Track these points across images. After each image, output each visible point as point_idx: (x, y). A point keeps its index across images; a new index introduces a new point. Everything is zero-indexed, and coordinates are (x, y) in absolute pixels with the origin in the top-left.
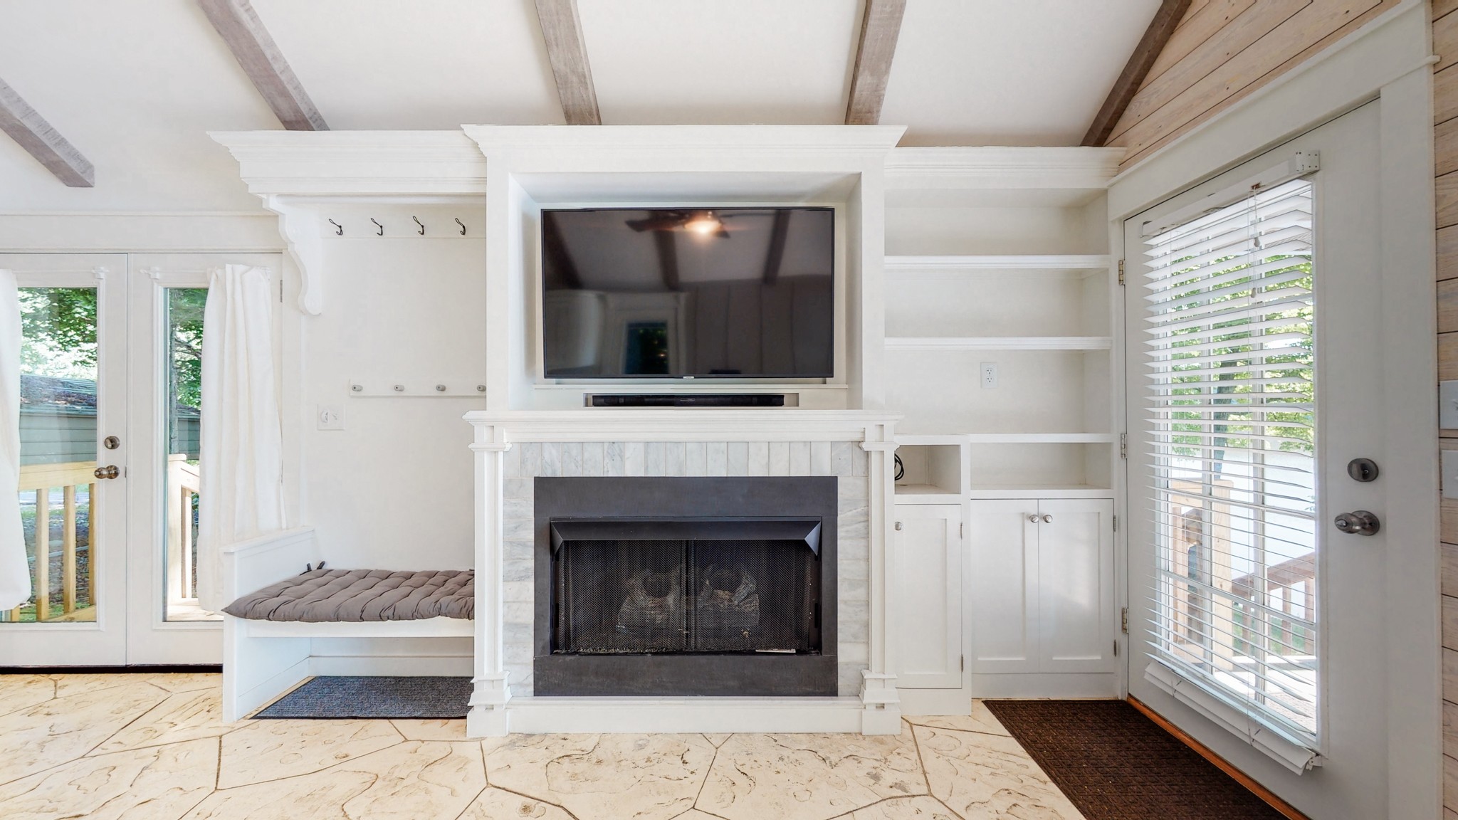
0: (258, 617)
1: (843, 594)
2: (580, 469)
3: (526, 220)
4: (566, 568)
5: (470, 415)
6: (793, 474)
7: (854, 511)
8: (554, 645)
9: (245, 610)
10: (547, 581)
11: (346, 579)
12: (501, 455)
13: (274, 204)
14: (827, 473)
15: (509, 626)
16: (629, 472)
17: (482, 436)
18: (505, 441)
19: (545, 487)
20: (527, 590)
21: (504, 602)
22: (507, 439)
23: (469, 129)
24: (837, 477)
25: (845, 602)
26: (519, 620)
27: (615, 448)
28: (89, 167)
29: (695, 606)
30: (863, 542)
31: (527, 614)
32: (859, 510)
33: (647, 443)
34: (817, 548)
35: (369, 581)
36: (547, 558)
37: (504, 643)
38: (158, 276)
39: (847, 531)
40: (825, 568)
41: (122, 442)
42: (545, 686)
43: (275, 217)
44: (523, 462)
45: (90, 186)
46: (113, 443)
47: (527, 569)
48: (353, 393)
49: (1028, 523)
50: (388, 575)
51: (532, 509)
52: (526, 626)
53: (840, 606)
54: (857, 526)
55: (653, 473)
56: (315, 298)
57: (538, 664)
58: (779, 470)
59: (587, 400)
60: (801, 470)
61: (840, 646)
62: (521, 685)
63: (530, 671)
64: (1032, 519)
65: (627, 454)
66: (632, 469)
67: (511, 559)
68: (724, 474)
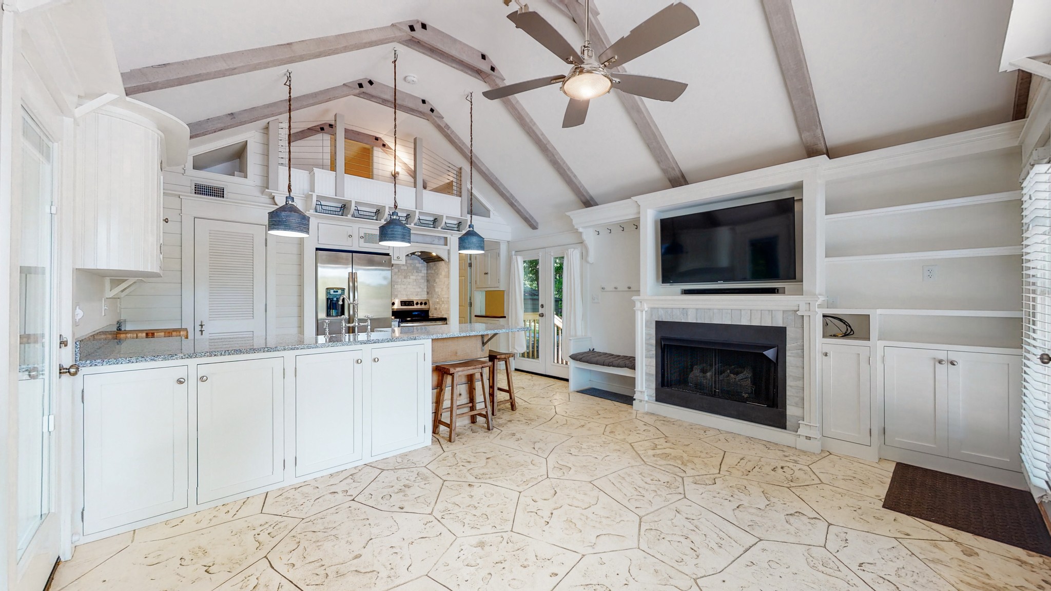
0: (577, 360)
1: (790, 382)
2: (671, 319)
3: (656, 222)
4: (667, 354)
5: (634, 298)
6: (763, 324)
7: (795, 344)
8: (663, 385)
9: (574, 357)
10: (660, 360)
11: (600, 354)
12: (644, 312)
13: (581, 230)
14: (780, 324)
15: (647, 374)
16: (690, 321)
17: (638, 305)
18: (645, 307)
19: (660, 325)
20: (653, 362)
21: (646, 365)
22: (646, 307)
23: (634, 198)
24: (786, 327)
25: (791, 387)
26: (650, 373)
27: (685, 311)
28: (537, 223)
29: (719, 378)
30: (801, 359)
31: (653, 371)
32: (799, 343)
33: (697, 309)
34: (776, 359)
35: (607, 355)
36: (660, 351)
37: (646, 380)
38: (552, 254)
39: (791, 353)
40: (779, 369)
41: (544, 306)
42: (660, 398)
43: (581, 233)
44: (652, 315)
45: (537, 229)
46: (542, 306)
47: (653, 354)
48: (603, 290)
49: (937, 364)
50: (613, 355)
51: (655, 332)
52: (653, 375)
53: (788, 388)
54: (798, 351)
55: (699, 321)
56: (591, 258)
57: (657, 389)
58: (756, 322)
59: (682, 291)
60: (767, 322)
61: (788, 407)
62: (651, 396)
63: (654, 391)
64: (940, 362)
65: (689, 313)
66: (691, 319)
67: (648, 350)
68: (729, 323)
